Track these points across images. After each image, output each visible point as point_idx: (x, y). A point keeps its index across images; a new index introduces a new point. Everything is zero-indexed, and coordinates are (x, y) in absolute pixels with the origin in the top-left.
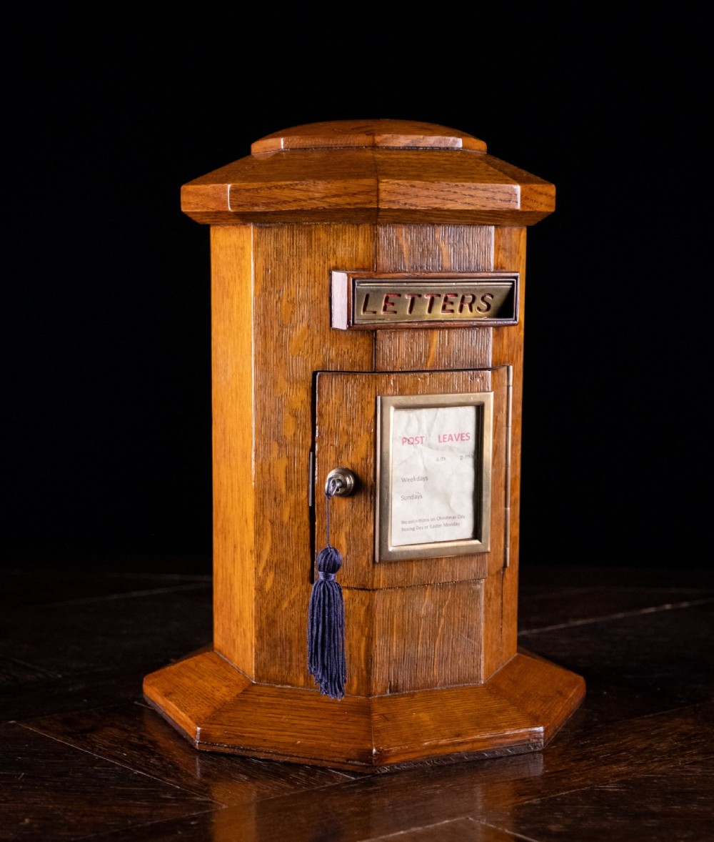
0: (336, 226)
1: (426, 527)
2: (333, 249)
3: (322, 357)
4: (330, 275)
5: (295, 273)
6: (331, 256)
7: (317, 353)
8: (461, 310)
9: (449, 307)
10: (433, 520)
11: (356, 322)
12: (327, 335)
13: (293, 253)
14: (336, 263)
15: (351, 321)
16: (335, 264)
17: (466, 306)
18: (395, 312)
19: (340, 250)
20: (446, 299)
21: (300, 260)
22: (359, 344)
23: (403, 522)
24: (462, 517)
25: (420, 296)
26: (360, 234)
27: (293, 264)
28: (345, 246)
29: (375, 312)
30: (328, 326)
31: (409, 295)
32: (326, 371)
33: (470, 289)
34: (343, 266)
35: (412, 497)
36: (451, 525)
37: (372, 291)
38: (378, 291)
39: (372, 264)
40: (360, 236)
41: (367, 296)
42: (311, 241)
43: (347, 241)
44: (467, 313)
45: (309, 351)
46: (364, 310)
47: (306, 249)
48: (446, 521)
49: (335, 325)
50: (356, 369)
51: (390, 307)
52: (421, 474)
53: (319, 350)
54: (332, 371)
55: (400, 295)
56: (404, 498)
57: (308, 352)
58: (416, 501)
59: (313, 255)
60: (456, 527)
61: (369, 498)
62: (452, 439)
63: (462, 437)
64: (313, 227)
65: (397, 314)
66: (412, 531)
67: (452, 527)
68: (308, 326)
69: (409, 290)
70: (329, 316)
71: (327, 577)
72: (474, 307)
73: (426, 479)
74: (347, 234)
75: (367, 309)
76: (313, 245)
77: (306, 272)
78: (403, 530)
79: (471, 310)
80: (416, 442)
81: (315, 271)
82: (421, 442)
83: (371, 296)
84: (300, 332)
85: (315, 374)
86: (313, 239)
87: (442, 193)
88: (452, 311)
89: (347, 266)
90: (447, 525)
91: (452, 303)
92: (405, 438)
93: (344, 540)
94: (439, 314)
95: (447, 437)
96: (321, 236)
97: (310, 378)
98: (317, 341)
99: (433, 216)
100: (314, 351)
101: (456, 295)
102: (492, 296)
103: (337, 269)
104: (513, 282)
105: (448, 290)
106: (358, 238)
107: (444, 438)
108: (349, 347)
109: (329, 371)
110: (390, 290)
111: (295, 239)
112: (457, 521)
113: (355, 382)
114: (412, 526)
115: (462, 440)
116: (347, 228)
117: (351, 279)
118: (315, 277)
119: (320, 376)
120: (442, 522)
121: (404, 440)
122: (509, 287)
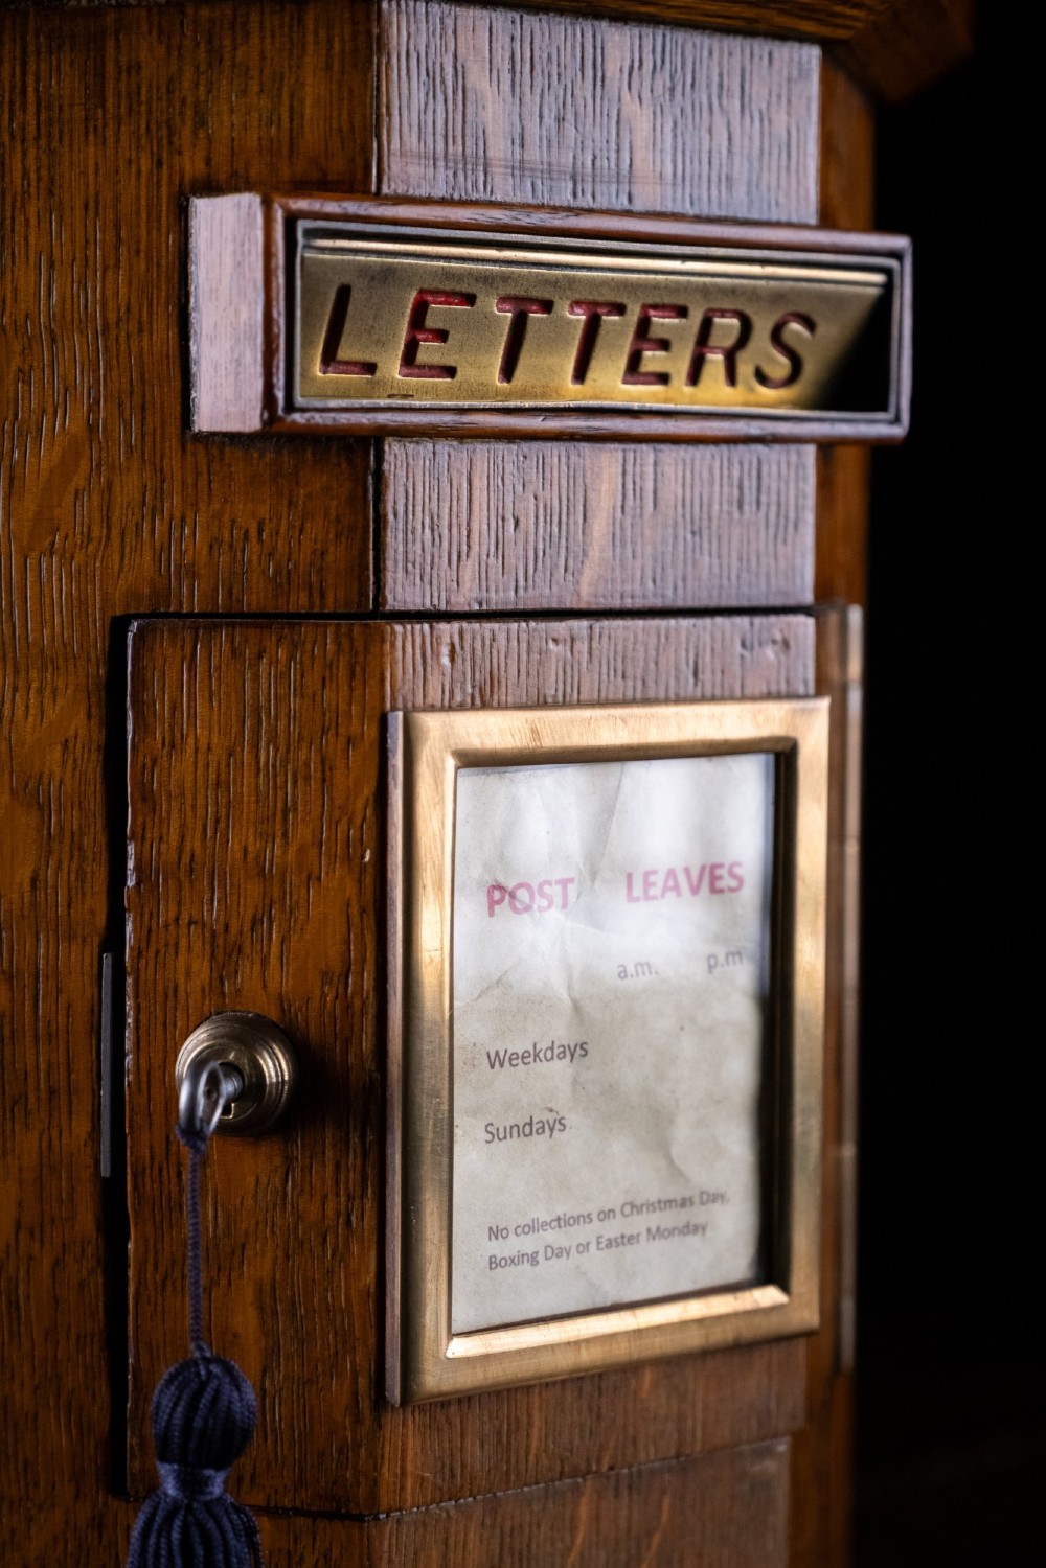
0: (205, 12)
1: (584, 1248)
2: (196, 104)
3: (147, 556)
4: (183, 215)
5: (32, 210)
6: (187, 131)
7: (130, 539)
8: (694, 377)
9: (653, 360)
10: (606, 1214)
11: (299, 401)
12: (173, 462)
13: (23, 128)
14: (208, 162)
15: (280, 395)
16: (200, 166)
17: (716, 359)
18: (450, 372)
19: (225, 107)
20: (644, 325)
21: (52, 153)
22: (309, 496)
23: (495, 1233)
24: (716, 1198)
25: (547, 306)
26: (310, 38)
27: (25, 174)
28: (244, 92)
29: (370, 368)
30: (173, 429)
31: (503, 300)
32: (167, 615)
33: (733, 292)
34: (234, 174)
35: (528, 1129)
36: (671, 1232)
37: (363, 270)
38: (386, 277)
39: (359, 162)
40: (310, 48)
41: (344, 294)
42: (101, 76)
43: (254, 73)
44: (714, 391)
45: (96, 534)
46: (329, 358)
47: (79, 113)
48: (654, 1220)
49: (207, 417)
50: (299, 601)
51: (429, 352)
52: (561, 1032)
53: (138, 527)
54: (191, 615)
55: (470, 299)
56: (494, 1135)
57: (90, 540)
58: (540, 1142)
59: (109, 133)
60: (694, 1240)
61: (355, 1139)
62: (676, 888)
63: (714, 878)
64: (110, 18)
65: (459, 376)
66: (526, 1266)
67: (676, 1240)
68: (92, 429)
69: (506, 279)
70: (177, 384)
71: (192, 1484)
72: (745, 370)
73: (577, 1051)
74: (255, 39)
75: (344, 353)
76: (110, 93)
77: (79, 203)
78: (494, 1263)
79: (732, 377)
80: (545, 903)
81: (117, 199)
82: (558, 900)
83: (356, 297)
84: (57, 452)
85: (118, 626)
86: (110, 68)
88: (663, 378)
89: (253, 173)
90: (656, 1234)
91: (665, 345)
92: (500, 888)
93: (252, 1313)
94: (609, 383)
95: (659, 879)
96: (144, 56)
97: (99, 643)
98: (129, 487)
100: (115, 532)
101: (682, 312)
102: (810, 325)
103: (212, 188)
104: (887, 271)
105: (656, 286)
106: (301, 57)
107: (647, 885)
108: (264, 511)
109: (179, 615)
110: (435, 272)
111: (32, 68)
112: (698, 1215)
113: (291, 657)
114: (528, 1244)
115: (714, 890)
116: (254, 17)
117: (279, 215)
118: (117, 227)
119: (140, 637)
120: (640, 1223)
121: (497, 895)
122: (873, 291)
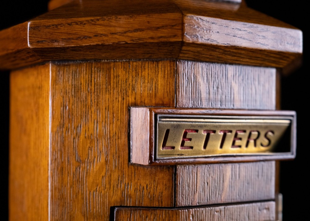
0: (135, 64)
2: (132, 85)
3: (119, 192)
4: (129, 111)
5: (93, 109)
6: (130, 91)
7: (115, 188)
8: (247, 145)
9: (238, 142)
11: (158, 157)
12: (126, 170)
13: (91, 90)
14: (135, 99)
15: (153, 157)
16: (133, 100)
17: (252, 142)
18: (192, 148)
19: (139, 86)
20: (236, 134)
21: (98, 96)
22: (159, 179)
25: (214, 132)
26: (160, 70)
27: (91, 101)
28: (144, 82)
29: (173, 148)
30: (126, 162)
31: (204, 131)
32: (124, 207)
33: (256, 126)
34: (141, 102)
37: (173, 126)
38: (178, 127)
39: (172, 100)
40: (160, 72)
41: (168, 131)
42: (110, 78)
43: (146, 78)
44: (252, 149)
45: (107, 186)
46: (164, 146)
47: (104, 86)
49: (133, 161)
50: (156, 204)
51: (187, 143)
53: (117, 185)
54: (130, 207)
55: (197, 131)
57: (105, 188)
59: (112, 91)
64: (112, 64)
65: (194, 148)
68: (106, 162)
69: (205, 126)
70: (127, 151)
72: (258, 142)
74: (147, 70)
75: (168, 144)
76: (112, 82)
77: (104, 108)
79: (255, 145)
81: (113, 107)
83: (171, 132)
84: (98, 167)
85: (112, 209)
86: (112, 76)
87: (240, 32)
88: (240, 146)
89: (146, 101)
91: (240, 139)
94: (228, 149)
96: (120, 73)
97: (108, 213)
98: (115, 176)
99: (229, 55)
100: (112, 186)
101: (245, 131)
102: (273, 132)
103: (136, 105)
104: (291, 120)
105: (239, 126)
106: (158, 74)
108: (148, 182)
109: (127, 207)
110: (189, 125)
111: (93, 76)
113: (154, 218)
116: (147, 65)
117: (153, 114)
118: (113, 113)
119: (118, 212)
122: (287, 125)
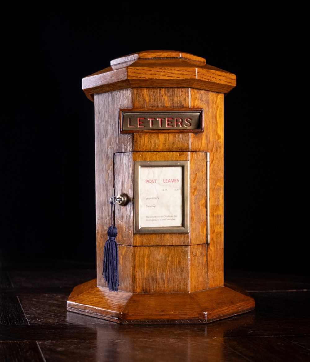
1: (158, 220)
3: (116, 147)
10: (162, 217)
12: (118, 138)
13: (107, 104)
17: (179, 124)
18: (145, 126)
20: (168, 120)
22: (128, 140)
23: (147, 217)
24: (176, 216)
25: (155, 119)
29: (135, 126)
30: (118, 134)
35: (151, 206)
36: (170, 220)
37: (131, 116)
38: (134, 117)
41: (130, 119)
48: (168, 218)
51: (141, 124)
52: (155, 196)
53: (115, 144)
55: (145, 118)
56: (148, 207)
58: (153, 208)
60: (173, 221)
62: (170, 181)
63: (175, 180)
66: (151, 221)
67: (171, 220)
69: (149, 116)
71: (110, 238)
72: (183, 124)
73: (157, 198)
75: (131, 125)
78: (147, 220)
80: (153, 182)
81: (114, 111)
82: (155, 182)
83: (132, 119)
87: (158, 72)
90: (168, 219)
91: (172, 122)
92: (147, 180)
94: (166, 126)
95: (168, 180)
98: (115, 140)
99: (155, 83)
101: (173, 119)
102: (191, 119)
104: (200, 112)
107: (166, 181)
110: (140, 116)
112: (173, 218)
114: (151, 219)
115: (175, 182)
120: (166, 218)
121: (147, 181)
122: (198, 115)
